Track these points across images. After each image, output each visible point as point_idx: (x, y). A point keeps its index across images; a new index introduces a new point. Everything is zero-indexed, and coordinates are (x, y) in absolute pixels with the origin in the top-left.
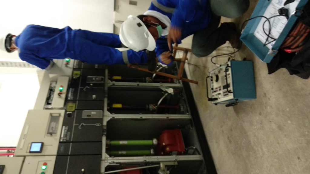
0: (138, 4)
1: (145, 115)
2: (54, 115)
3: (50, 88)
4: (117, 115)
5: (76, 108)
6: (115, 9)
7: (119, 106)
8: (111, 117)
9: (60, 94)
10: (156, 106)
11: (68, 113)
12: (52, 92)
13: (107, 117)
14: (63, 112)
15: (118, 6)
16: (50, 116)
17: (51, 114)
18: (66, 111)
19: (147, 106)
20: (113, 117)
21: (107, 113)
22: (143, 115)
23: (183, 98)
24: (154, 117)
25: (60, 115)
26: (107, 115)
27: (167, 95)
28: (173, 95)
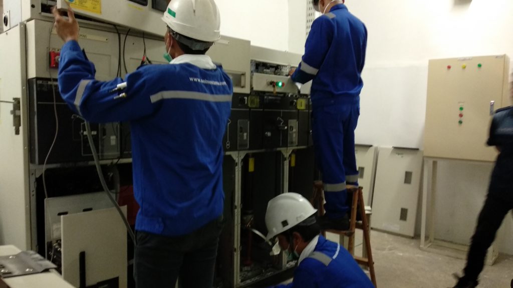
0: (407, 185)
1: (240, 213)
2: (243, 78)
3: (280, 66)
4: (240, 169)
5: (252, 110)
6: (396, 148)
7: (251, 168)
8: (237, 161)
9: (273, 84)
10: (250, 226)
11: (246, 98)
12: (274, 69)
13: (237, 155)
14: (247, 90)
15: (402, 154)
16: (241, 73)
17: (243, 74)
18: (247, 95)
19: (250, 212)
20: (237, 163)
21: (243, 154)
22: (240, 210)
23: (264, 271)
24: (236, 227)
25: (243, 87)
26: (240, 155)
27: (269, 245)
28: (269, 254)
